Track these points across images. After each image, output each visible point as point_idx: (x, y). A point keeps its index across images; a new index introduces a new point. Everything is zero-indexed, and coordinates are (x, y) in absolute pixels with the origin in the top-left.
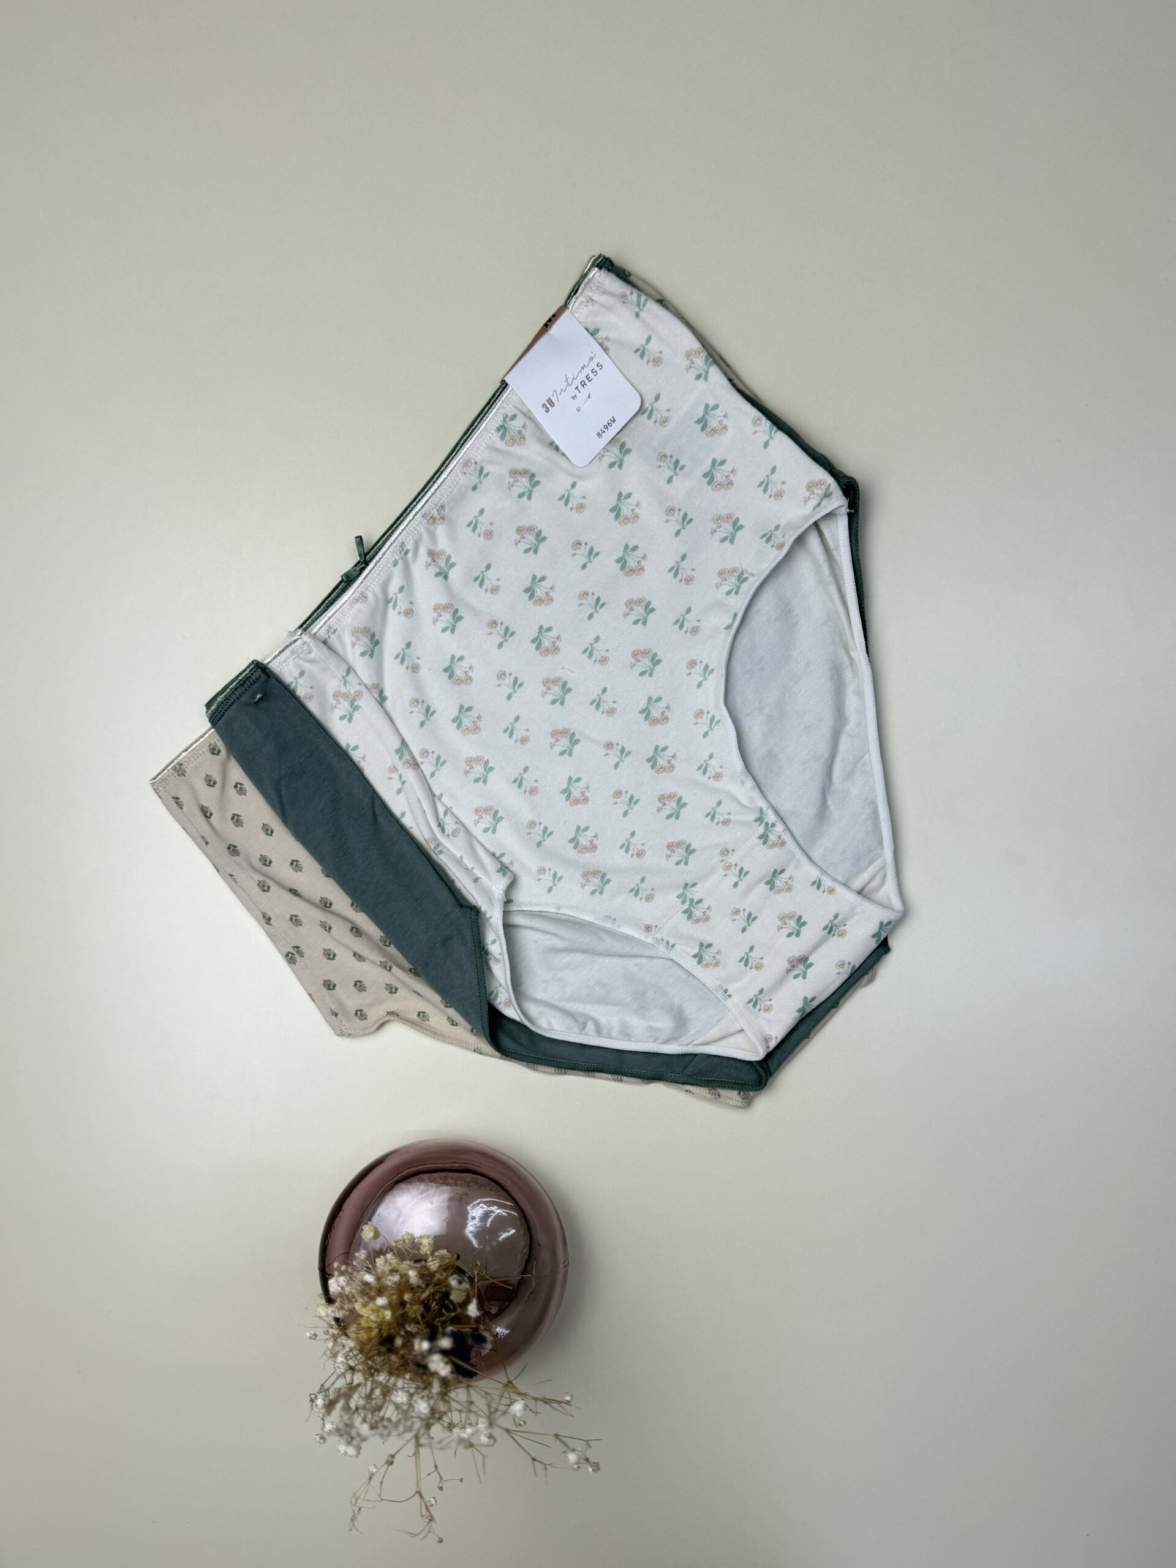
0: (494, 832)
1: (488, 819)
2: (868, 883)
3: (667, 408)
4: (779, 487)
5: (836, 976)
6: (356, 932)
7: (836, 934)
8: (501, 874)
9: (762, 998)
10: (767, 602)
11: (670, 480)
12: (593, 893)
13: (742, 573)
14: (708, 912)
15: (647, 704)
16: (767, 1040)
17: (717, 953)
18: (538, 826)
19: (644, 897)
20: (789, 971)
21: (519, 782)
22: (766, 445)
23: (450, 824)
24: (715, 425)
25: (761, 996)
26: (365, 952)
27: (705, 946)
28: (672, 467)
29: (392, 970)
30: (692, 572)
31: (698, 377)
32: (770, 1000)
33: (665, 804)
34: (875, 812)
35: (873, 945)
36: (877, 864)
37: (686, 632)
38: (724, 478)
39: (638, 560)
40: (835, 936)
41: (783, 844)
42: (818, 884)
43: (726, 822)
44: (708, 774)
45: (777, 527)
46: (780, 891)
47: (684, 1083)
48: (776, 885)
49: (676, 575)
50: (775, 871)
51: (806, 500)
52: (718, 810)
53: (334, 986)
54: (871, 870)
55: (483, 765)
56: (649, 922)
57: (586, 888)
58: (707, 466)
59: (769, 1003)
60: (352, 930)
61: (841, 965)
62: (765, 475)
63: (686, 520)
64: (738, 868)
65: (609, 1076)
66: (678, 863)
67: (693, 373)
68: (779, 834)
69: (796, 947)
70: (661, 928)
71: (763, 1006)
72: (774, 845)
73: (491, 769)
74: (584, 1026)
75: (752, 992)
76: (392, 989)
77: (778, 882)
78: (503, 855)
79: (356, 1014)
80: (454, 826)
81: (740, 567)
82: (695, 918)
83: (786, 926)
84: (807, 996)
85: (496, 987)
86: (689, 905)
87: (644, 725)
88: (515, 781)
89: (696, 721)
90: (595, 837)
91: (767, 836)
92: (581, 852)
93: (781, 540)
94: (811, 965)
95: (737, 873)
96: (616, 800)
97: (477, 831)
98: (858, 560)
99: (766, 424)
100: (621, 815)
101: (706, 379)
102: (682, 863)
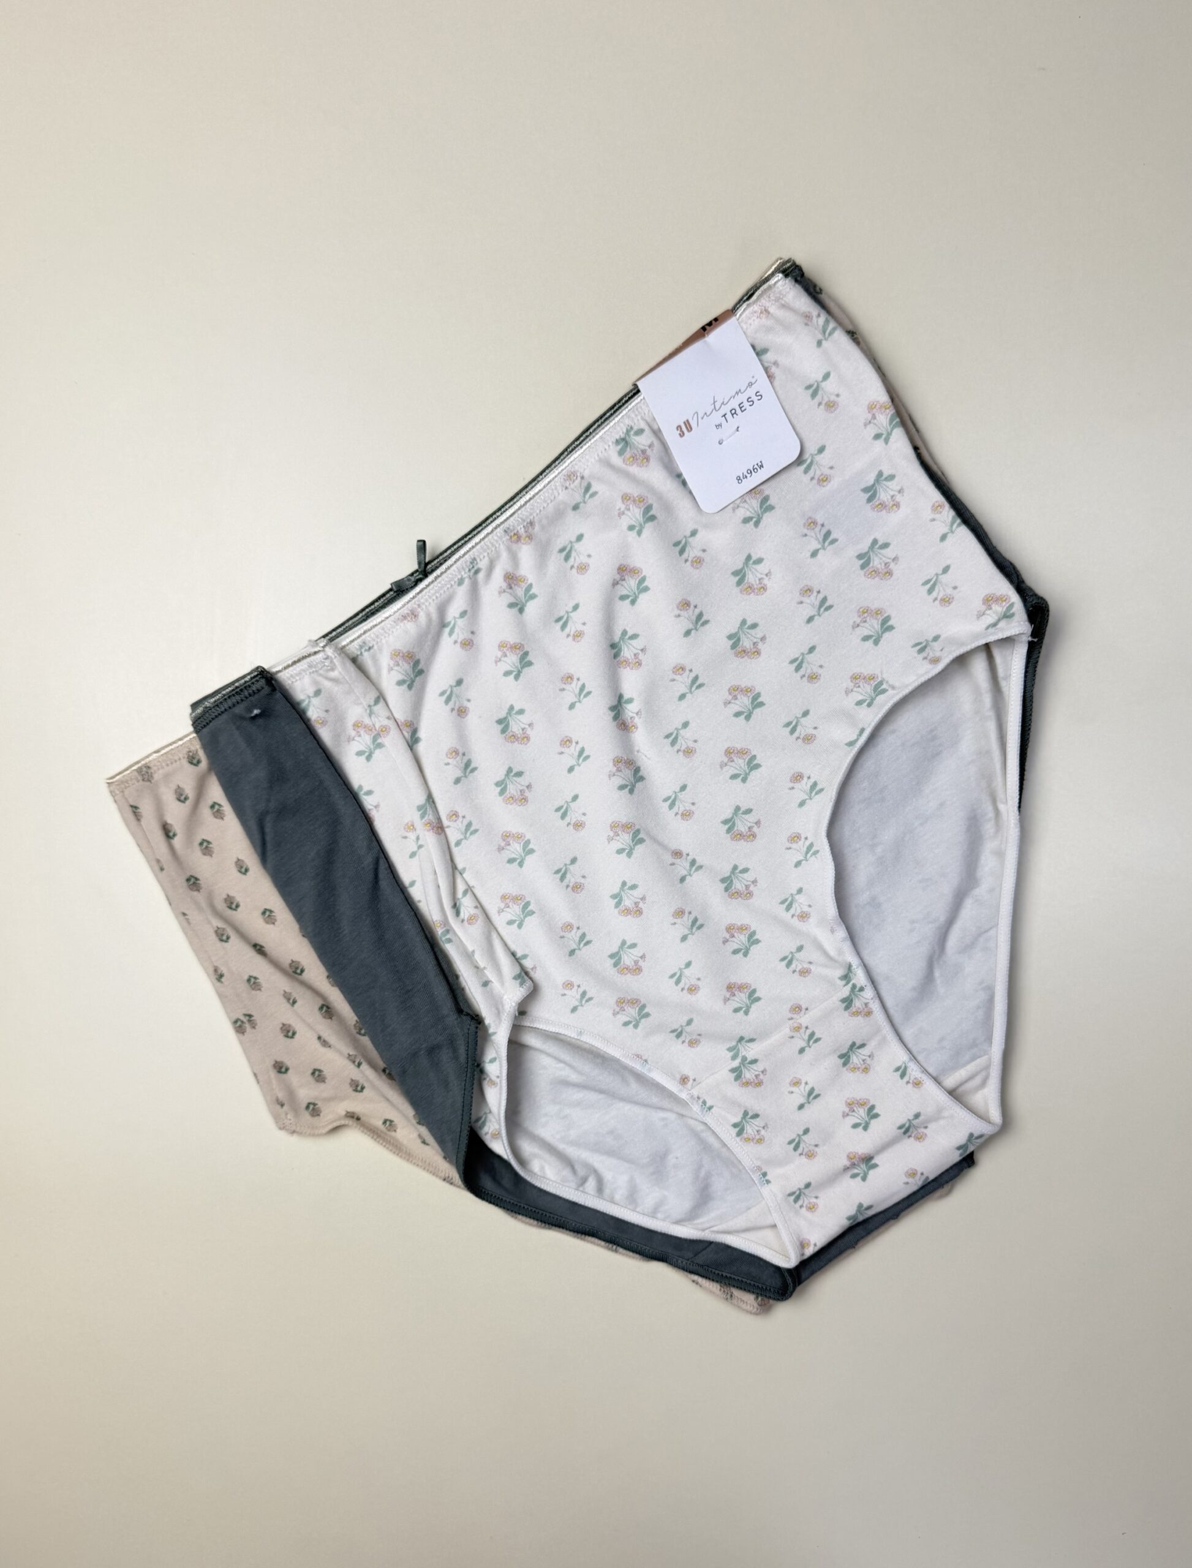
0: (520, 926)
1: (515, 910)
2: (966, 1081)
3: (831, 465)
4: (949, 591)
5: (903, 1186)
6: (326, 1011)
7: (913, 1135)
8: (518, 981)
9: (807, 1194)
10: (908, 723)
11: (814, 554)
12: (626, 1024)
13: (881, 683)
14: (761, 1077)
15: (733, 814)
16: (802, 1245)
17: (764, 1128)
18: (575, 930)
19: (687, 1041)
20: (846, 1169)
21: (562, 874)
22: (943, 538)
23: (467, 906)
24: (885, 499)
25: (806, 1191)
26: (332, 1039)
27: (749, 1116)
28: (821, 540)
29: (361, 1067)
30: (819, 668)
31: (877, 437)
32: (816, 1197)
33: (733, 936)
34: (990, 1001)
35: (956, 1157)
36: (980, 1062)
37: (798, 738)
38: (883, 564)
39: (755, 640)
40: (910, 1138)
41: (869, 1013)
42: (903, 1072)
43: (804, 972)
44: (792, 911)
45: (936, 638)
46: (855, 1069)
47: (692, 1272)
48: (851, 1061)
49: (798, 669)
50: (854, 1044)
51: (980, 615)
52: (797, 955)
53: (287, 1070)
54: (971, 1068)
55: (522, 844)
56: (687, 1071)
57: (619, 1016)
58: (864, 546)
59: (815, 1200)
60: (321, 1008)
61: (912, 1174)
62: (934, 573)
63: (824, 605)
64: (809, 1032)
65: (603, 1243)
66: (736, 1010)
67: (872, 431)
68: (866, 1001)
69: (863, 1142)
70: (699, 1083)
71: (806, 1202)
72: (857, 1013)
73: (532, 851)
74: (584, 1181)
75: (797, 1183)
76: (357, 1086)
77: (855, 1057)
78: (525, 956)
79: (307, 1107)
80: (473, 911)
81: (880, 675)
82: (744, 1081)
83: (854, 1114)
84: (863, 1202)
85: (486, 1113)
86: (740, 1063)
87: (726, 839)
88: (557, 872)
89: (789, 845)
90: (641, 957)
91: (852, 1000)
92: (620, 972)
93: (938, 654)
94: (875, 1166)
95: (806, 1037)
96: (676, 920)
97: (499, 921)
98: (1032, 696)
99: (948, 513)
100: (678, 940)
101: (887, 441)
102: (742, 1012)
